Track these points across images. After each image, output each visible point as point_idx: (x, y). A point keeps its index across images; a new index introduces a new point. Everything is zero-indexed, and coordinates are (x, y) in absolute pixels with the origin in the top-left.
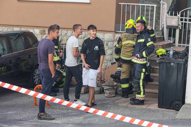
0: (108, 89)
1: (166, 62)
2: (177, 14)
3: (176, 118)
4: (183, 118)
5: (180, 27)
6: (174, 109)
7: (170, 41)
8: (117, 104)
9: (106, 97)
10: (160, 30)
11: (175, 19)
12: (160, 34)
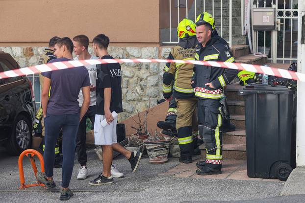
0: (154, 150)
1: (258, 94)
2: (272, 3)
3: (282, 195)
4: (295, 194)
5: (277, 28)
6: (276, 178)
7: (261, 53)
8: (172, 176)
9: (152, 163)
10: (243, 34)
11: (268, 13)
12: (243, 43)
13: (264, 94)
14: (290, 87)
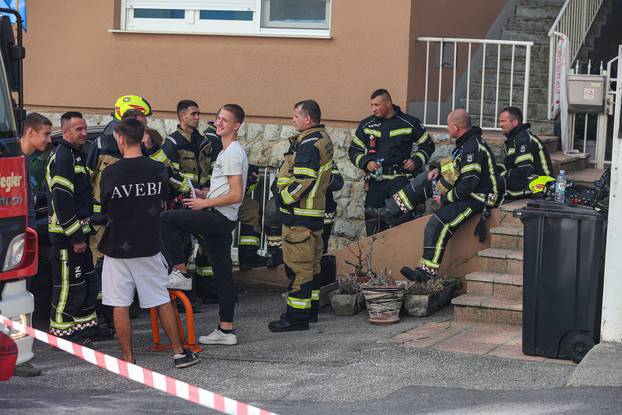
0: (376, 301)
1: (546, 218)
2: (601, 68)
3: (568, 384)
4: (590, 384)
5: (608, 110)
6: (569, 359)
7: (577, 151)
8: (399, 344)
9: (372, 323)
10: (549, 118)
11: (593, 84)
12: (549, 133)
13: (557, 219)
14: (598, 209)
